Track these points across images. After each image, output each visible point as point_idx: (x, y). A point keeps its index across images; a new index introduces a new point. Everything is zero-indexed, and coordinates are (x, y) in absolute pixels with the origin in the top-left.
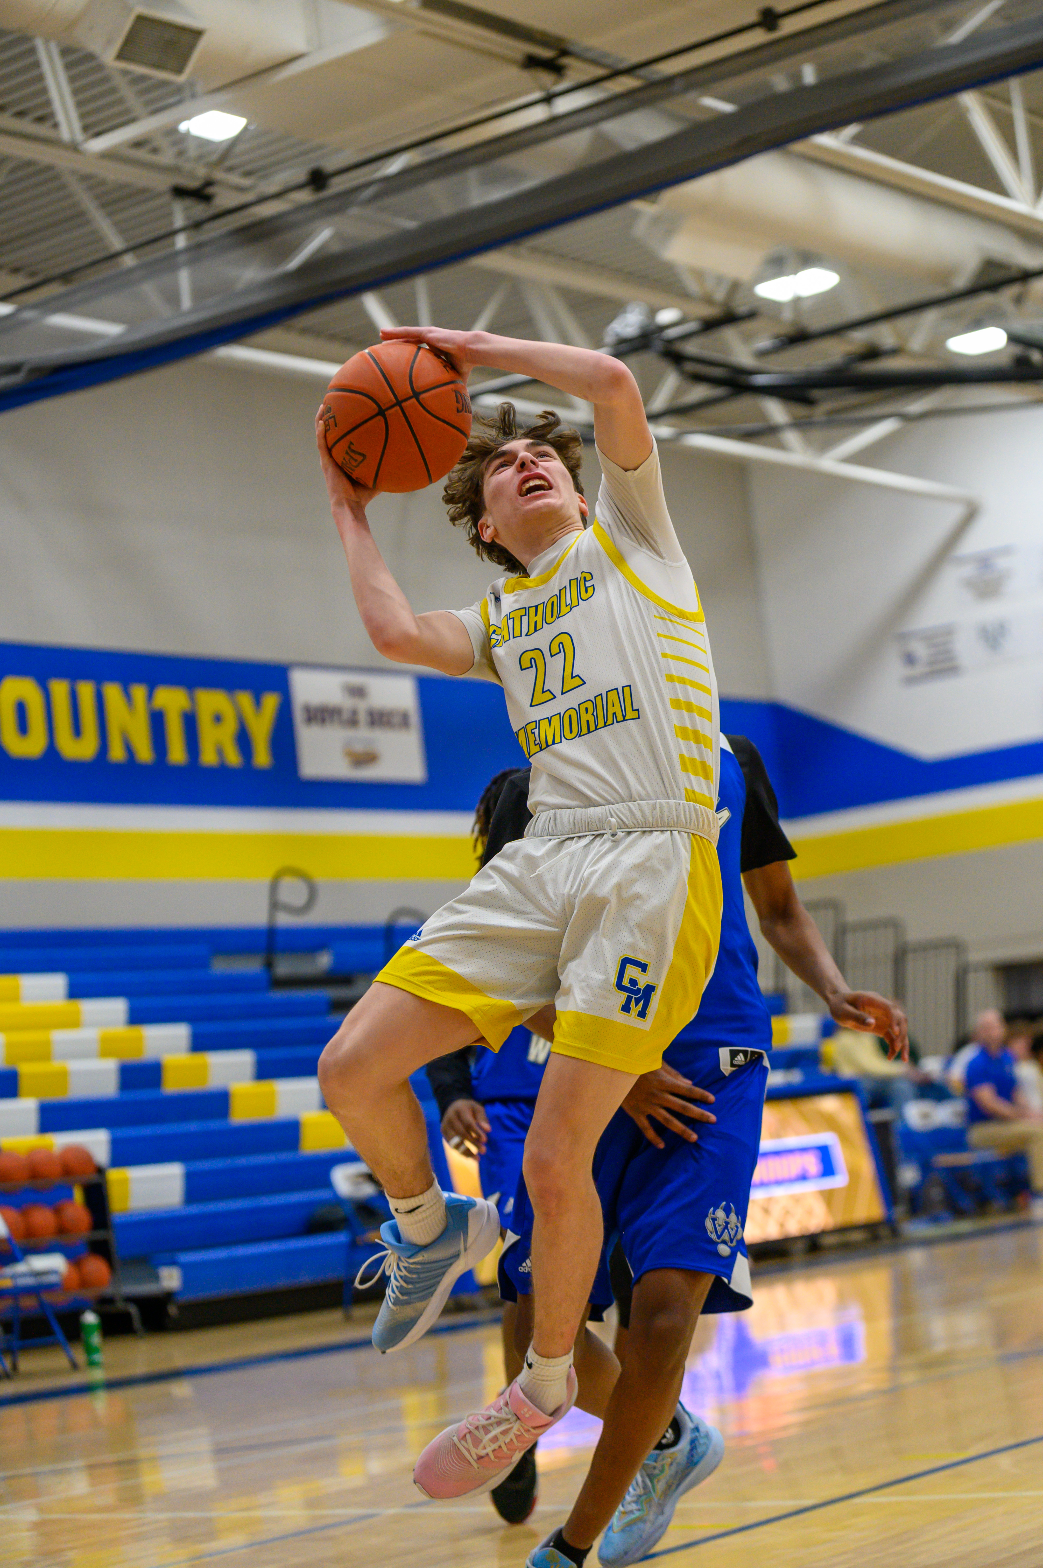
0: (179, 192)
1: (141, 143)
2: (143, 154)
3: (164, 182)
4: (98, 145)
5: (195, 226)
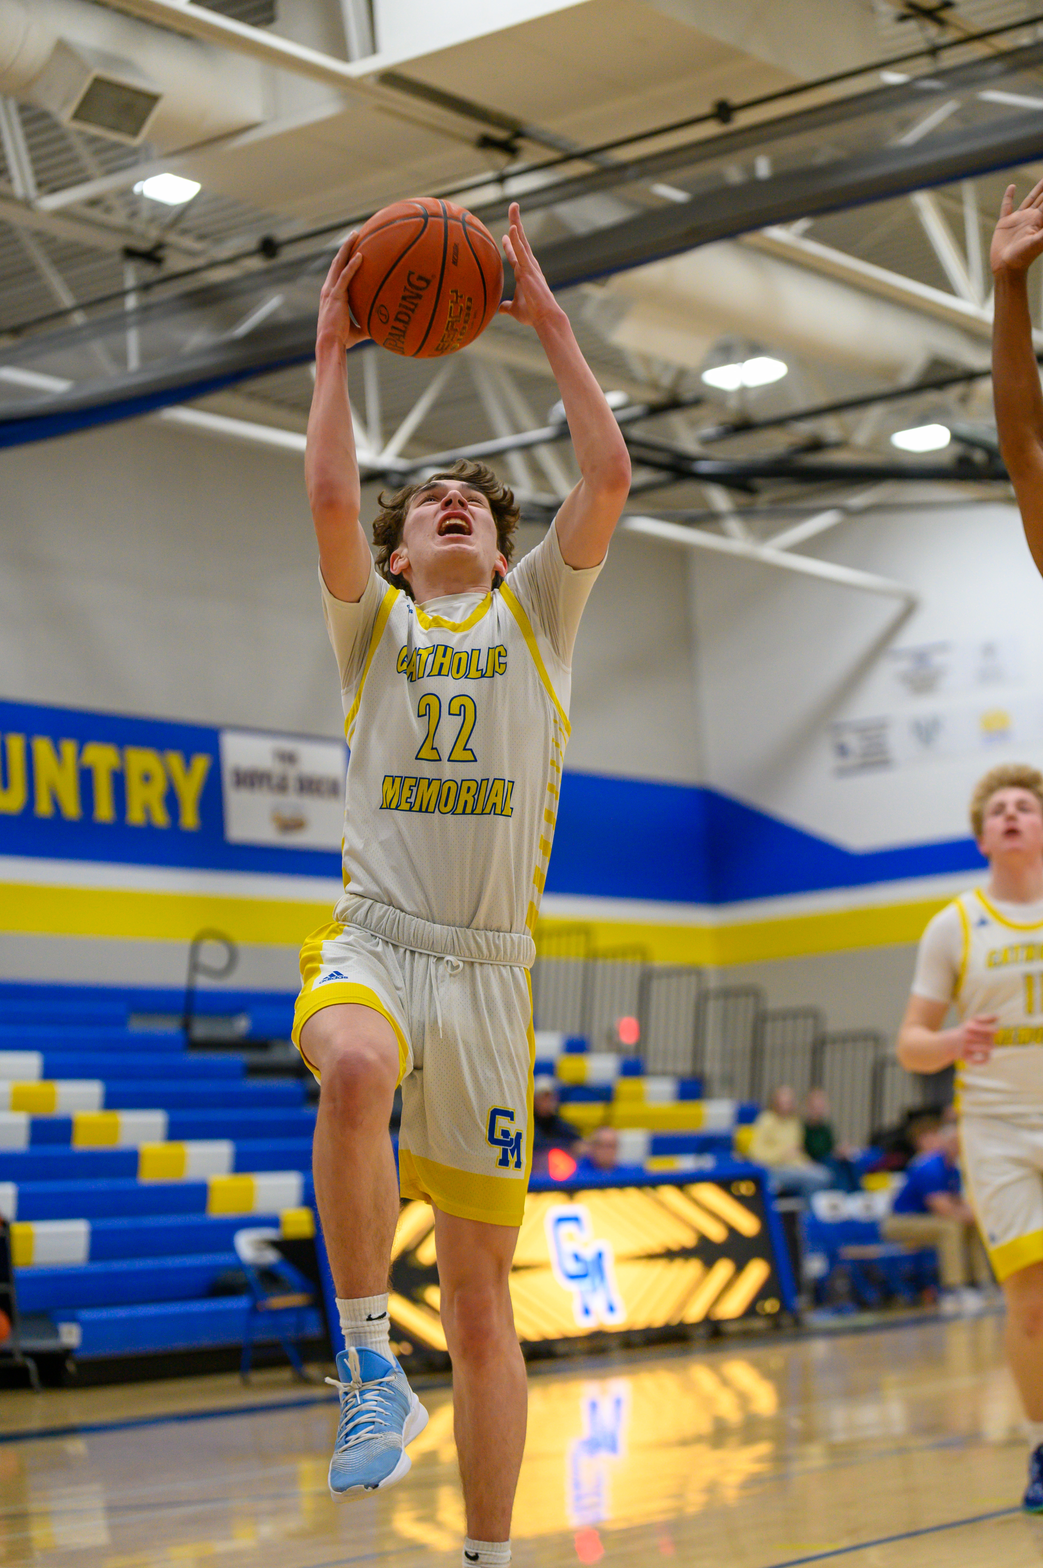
0: (130, 253)
1: (93, 202)
2: (96, 214)
3: (115, 243)
4: (52, 202)
5: (145, 287)
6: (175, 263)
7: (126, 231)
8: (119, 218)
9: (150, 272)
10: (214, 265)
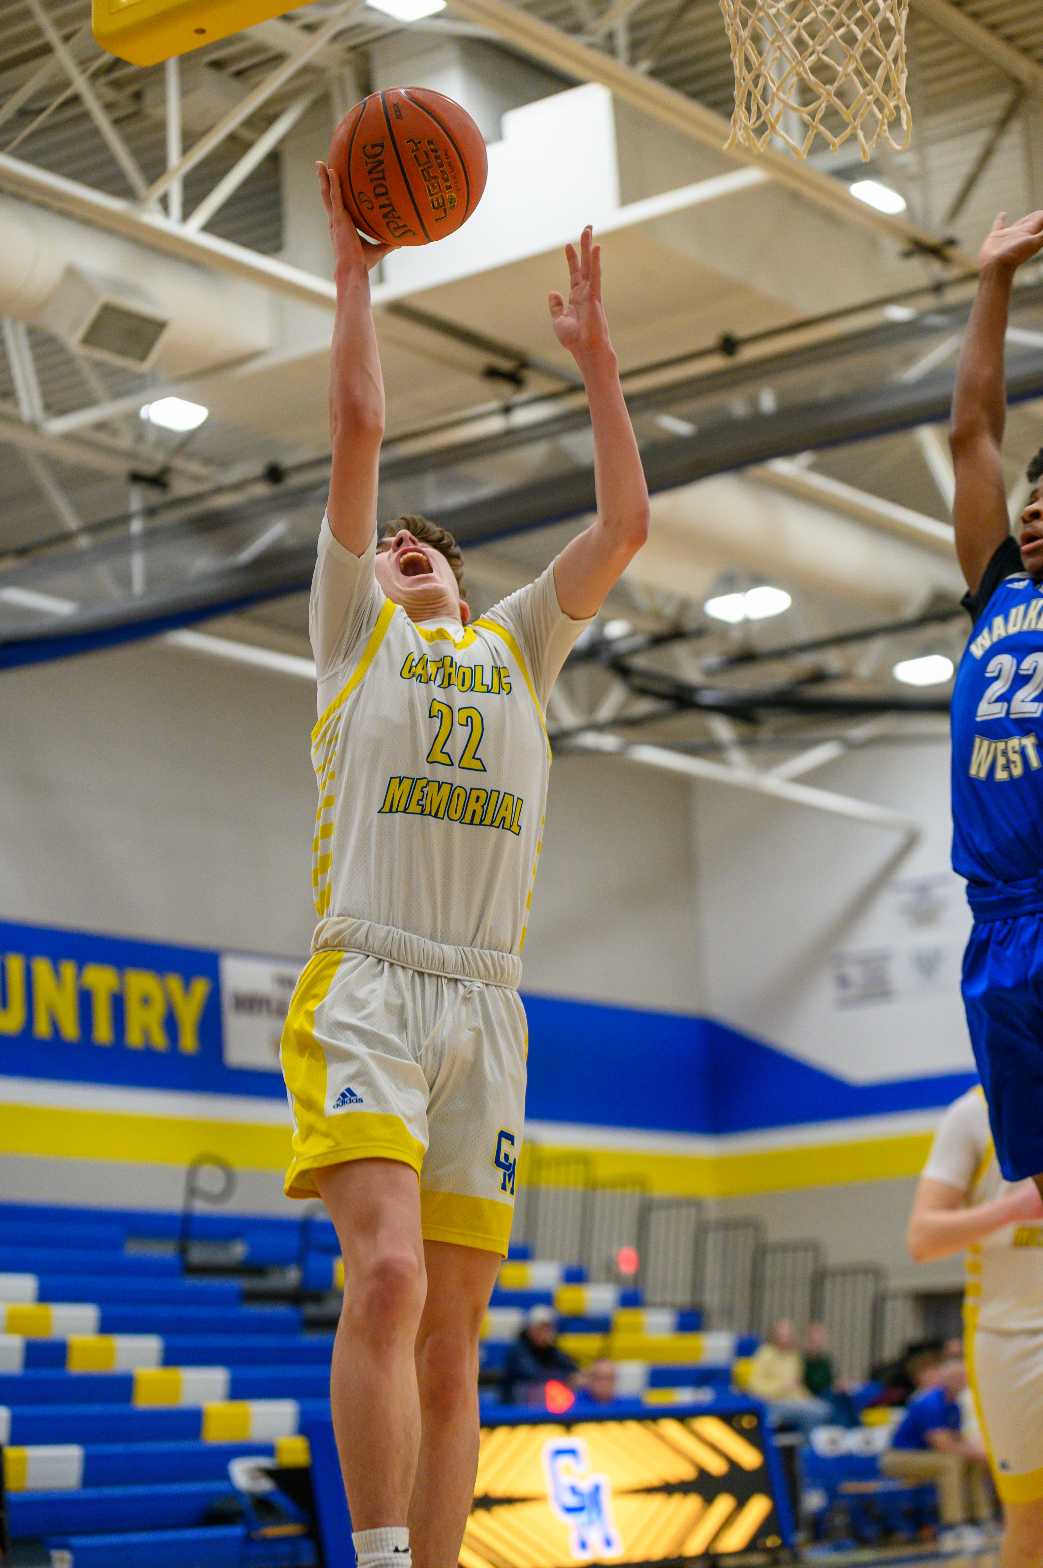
0: (136, 478)
1: (101, 426)
2: (103, 438)
3: (121, 467)
4: (59, 425)
5: (150, 512)
6: (181, 487)
7: (132, 455)
8: (125, 442)
9: (155, 496)
10: (219, 490)
